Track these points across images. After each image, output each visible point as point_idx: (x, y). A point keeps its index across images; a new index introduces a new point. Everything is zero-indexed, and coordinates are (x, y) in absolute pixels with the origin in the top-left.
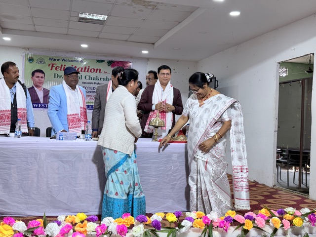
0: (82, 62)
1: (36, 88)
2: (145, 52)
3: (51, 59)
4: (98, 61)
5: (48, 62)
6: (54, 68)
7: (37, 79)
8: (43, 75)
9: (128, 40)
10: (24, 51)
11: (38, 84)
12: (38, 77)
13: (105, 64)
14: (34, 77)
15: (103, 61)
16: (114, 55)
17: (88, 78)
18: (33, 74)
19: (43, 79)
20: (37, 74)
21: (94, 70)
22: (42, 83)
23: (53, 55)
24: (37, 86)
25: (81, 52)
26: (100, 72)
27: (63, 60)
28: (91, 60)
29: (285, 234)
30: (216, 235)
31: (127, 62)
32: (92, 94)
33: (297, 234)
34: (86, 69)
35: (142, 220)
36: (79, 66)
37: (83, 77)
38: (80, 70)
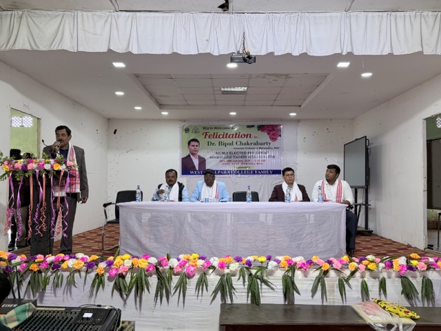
0: (233, 128)
1: (191, 156)
2: (293, 114)
3: (204, 128)
4: (249, 127)
5: (202, 131)
6: (207, 136)
7: (193, 148)
8: (197, 144)
9: (274, 105)
10: (181, 123)
11: (194, 152)
12: (194, 146)
13: (255, 129)
14: (190, 146)
15: (253, 126)
16: (263, 120)
17: (239, 143)
18: (189, 143)
19: (197, 148)
20: (192, 143)
21: (245, 135)
22: (197, 151)
23: (206, 124)
24: (193, 154)
25: (231, 120)
26: (250, 137)
27: (215, 128)
28: (241, 126)
29: (362, 277)
30: (298, 274)
31: (277, 126)
32: (244, 159)
33: (375, 278)
34: (237, 135)
35: (238, 260)
36: (230, 132)
37: (234, 143)
38: (231, 136)
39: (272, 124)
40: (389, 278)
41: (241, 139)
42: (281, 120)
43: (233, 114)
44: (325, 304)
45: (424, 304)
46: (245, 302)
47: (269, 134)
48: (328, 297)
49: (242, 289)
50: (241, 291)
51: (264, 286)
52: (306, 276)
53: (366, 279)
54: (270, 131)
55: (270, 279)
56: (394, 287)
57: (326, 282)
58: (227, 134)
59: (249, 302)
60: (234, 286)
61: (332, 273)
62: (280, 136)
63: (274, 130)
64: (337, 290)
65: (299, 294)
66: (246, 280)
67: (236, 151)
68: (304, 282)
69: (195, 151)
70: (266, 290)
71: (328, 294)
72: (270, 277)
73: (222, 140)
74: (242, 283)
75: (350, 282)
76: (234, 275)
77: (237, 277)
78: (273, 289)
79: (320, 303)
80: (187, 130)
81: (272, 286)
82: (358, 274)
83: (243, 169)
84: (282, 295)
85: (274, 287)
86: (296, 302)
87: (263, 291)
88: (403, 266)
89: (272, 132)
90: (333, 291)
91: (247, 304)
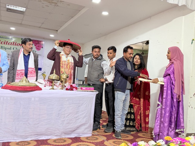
0: (11, 39)
2: (52, 36)
9: (41, 27)
21: (20, 44)
25: (11, 33)
28: (17, 38)
31: (41, 41)
36: (9, 41)
37: (12, 48)
38: (10, 44)
39: (38, 40)
41: (16, 46)
42: (44, 38)
43: (13, 29)
47: (35, 45)
54: (37, 44)
58: (7, 42)
62: (42, 48)
63: (39, 43)
73: (3, 45)
89: (37, 45)
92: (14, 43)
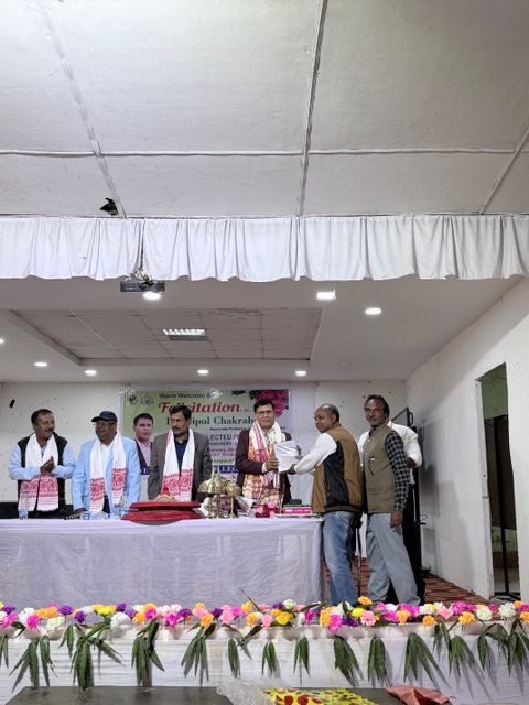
0: (208, 396)
2: (301, 373)
3: (162, 396)
4: (235, 393)
5: (158, 400)
6: (167, 409)
7: (142, 429)
8: (149, 422)
9: (265, 357)
10: (123, 387)
11: (143, 436)
12: (143, 425)
13: (246, 396)
14: (138, 426)
15: (242, 392)
17: (218, 420)
18: (136, 421)
19: (150, 428)
20: (141, 421)
21: (228, 407)
23: (165, 389)
24: (142, 439)
25: (207, 382)
26: (237, 410)
27: (181, 396)
28: (224, 391)
29: (270, 637)
30: (164, 635)
31: (281, 392)
32: (226, 447)
33: (290, 639)
34: (215, 407)
35: (66, 611)
36: (204, 402)
37: (212, 421)
38: (206, 409)
39: (273, 388)
40: (316, 638)
41: (221, 414)
42: (289, 382)
43: (203, 372)
44: (205, 685)
45: (374, 684)
46: (71, 684)
48: (211, 674)
49: (67, 661)
50: (64, 665)
51: (105, 657)
52: (176, 638)
53: (274, 641)
55: (114, 645)
56: (322, 654)
57: (208, 648)
58: (199, 405)
59: (77, 684)
60: (52, 658)
61: (221, 633)
62: (287, 408)
64: (226, 660)
65: (162, 669)
66: (74, 646)
67: (215, 433)
68: (170, 648)
69: (146, 434)
70: (106, 664)
71: (210, 668)
72: (115, 641)
74: (67, 651)
75: (249, 646)
76: (55, 639)
77: (60, 642)
78: (117, 661)
79: (197, 685)
80: (132, 399)
81: (117, 656)
82: (263, 633)
83: (227, 464)
84: (134, 671)
85: (120, 658)
86: (155, 683)
87: (102, 664)
88: (335, 618)
90: (221, 663)
91: (74, 687)
92: (215, 405)
